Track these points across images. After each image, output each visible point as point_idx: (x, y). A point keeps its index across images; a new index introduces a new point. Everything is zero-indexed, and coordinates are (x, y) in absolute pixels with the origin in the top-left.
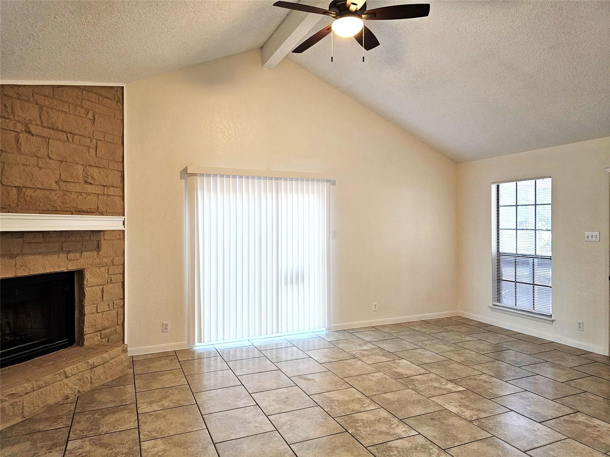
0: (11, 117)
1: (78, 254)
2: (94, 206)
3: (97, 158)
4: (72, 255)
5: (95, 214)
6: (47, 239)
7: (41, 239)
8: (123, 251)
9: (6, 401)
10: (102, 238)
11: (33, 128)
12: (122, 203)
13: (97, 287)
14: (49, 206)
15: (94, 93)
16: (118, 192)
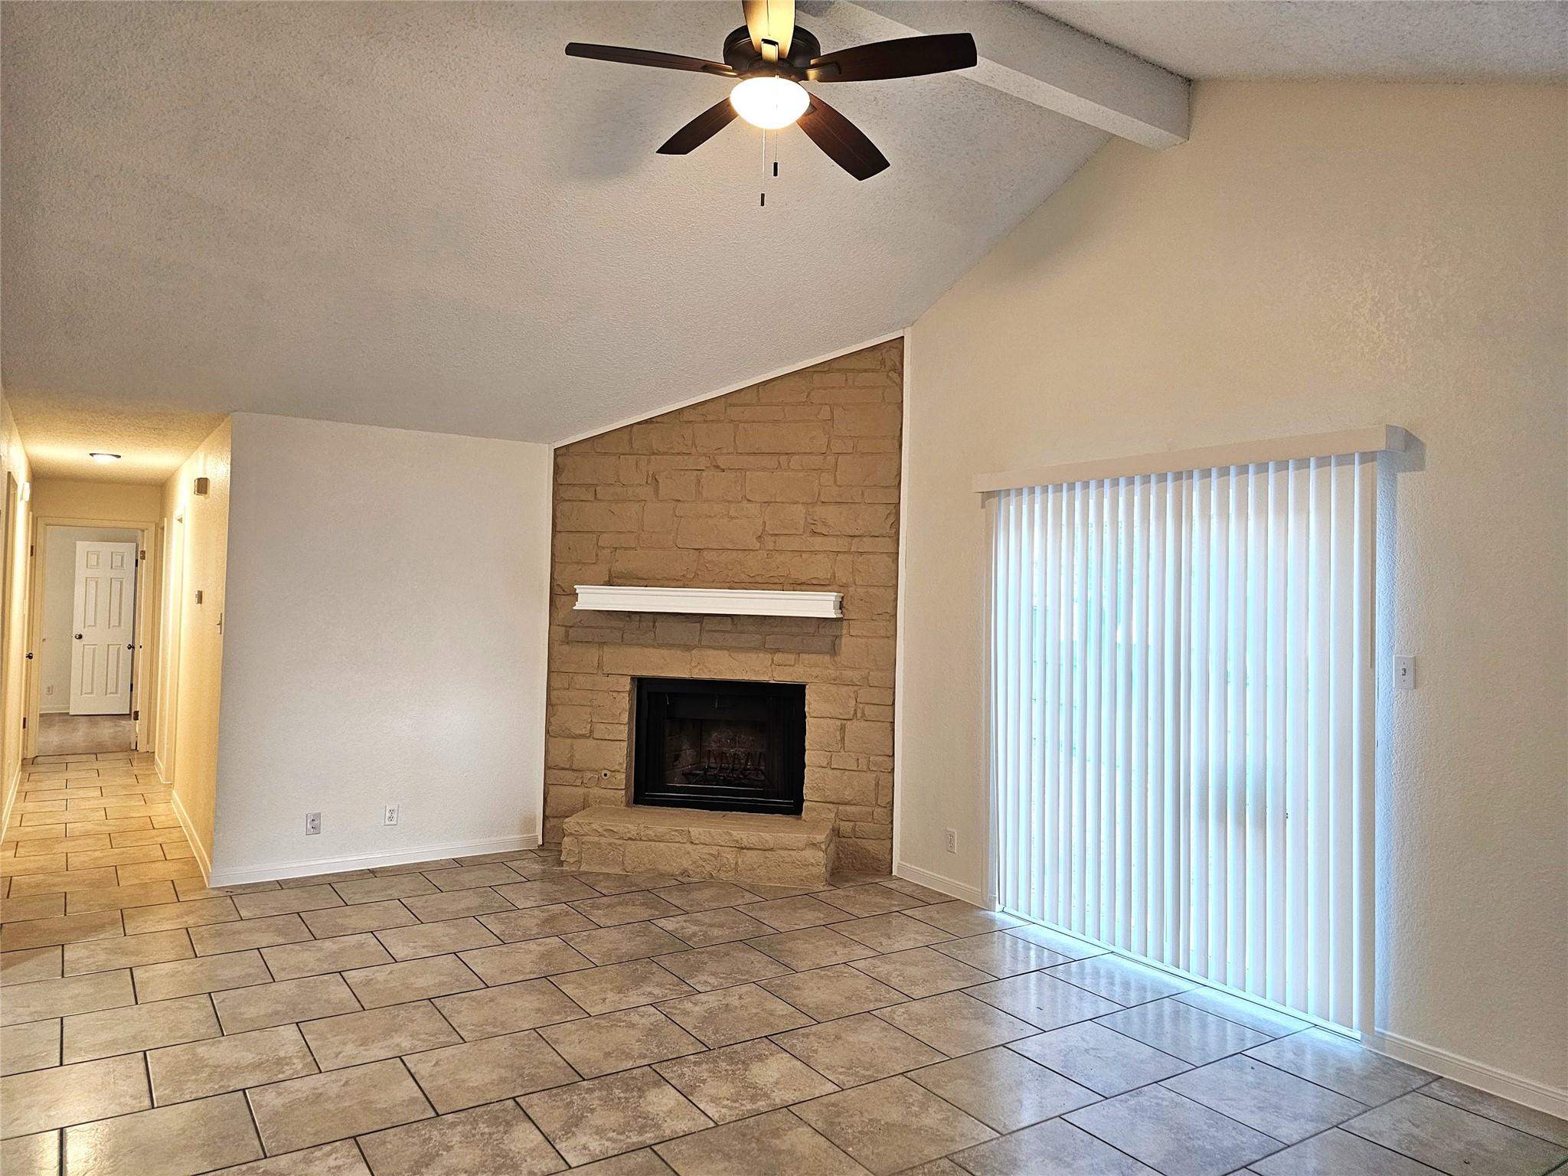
0: (693, 451)
1: (792, 657)
2: (823, 575)
3: (837, 488)
4: (778, 657)
5: (829, 588)
6: (739, 628)
7: (729, 627)
8: (893, 660)
9: (604, 836)
10: (844, 632)
11: (722, 461)
12: (893, 567)
13: (831, 722)
14: (743, 576)
15: (838, 370)
16: (885, 544)
